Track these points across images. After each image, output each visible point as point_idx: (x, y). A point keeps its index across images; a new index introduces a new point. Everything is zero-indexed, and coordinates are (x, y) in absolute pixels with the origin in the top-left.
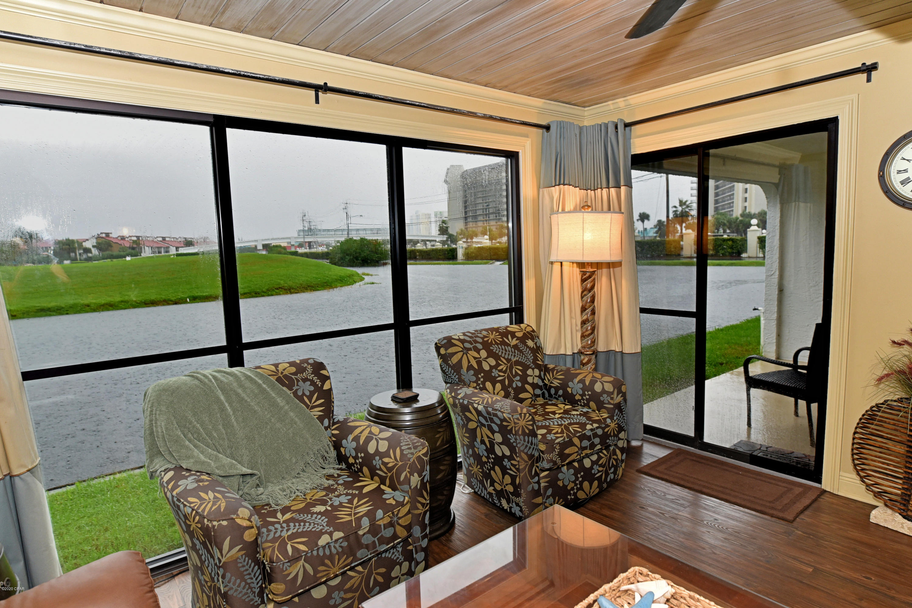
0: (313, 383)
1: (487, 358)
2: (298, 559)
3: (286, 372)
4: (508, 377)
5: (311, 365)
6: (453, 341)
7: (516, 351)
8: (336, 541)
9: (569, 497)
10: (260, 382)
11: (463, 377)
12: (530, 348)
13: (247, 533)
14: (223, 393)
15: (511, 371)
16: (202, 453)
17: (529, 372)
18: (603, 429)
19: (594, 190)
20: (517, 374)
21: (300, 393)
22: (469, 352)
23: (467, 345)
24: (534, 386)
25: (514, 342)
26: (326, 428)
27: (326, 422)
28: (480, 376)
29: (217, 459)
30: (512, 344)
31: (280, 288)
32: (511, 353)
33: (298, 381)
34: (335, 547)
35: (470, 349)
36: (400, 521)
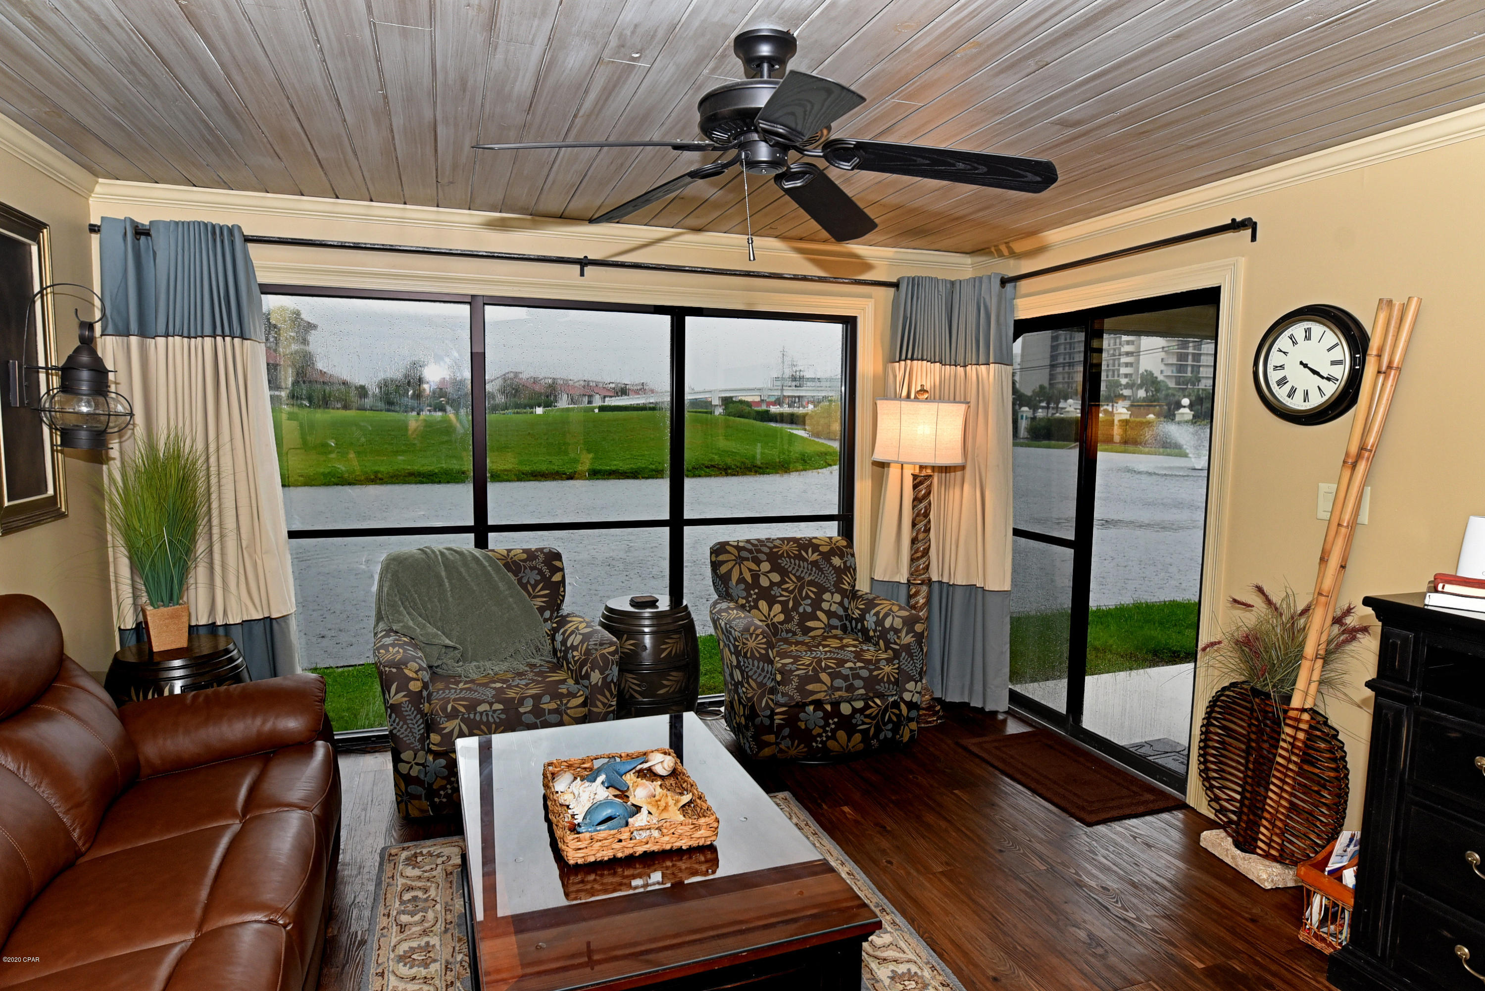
0: (540, 572)
1: (769, 572)
2: (456, 717)
3: (515, 558)
4: (795, 598)
5: (545, 554)
6: (727, 547)
7: (814, 569)
8: (495, 711)
9: (814, 744)
10: (486, 564)
11: (731, 591)
12: (834, 567)
13: (412, 683)
14: (446, 570)
15: (800, 593)
16: (413, 620)
17: (827, 596)
18: (871, 671)
19: (965, 366)
20: (808, 597)
21: (524, 581)
22: (745, 563)
23: (744, 554)
24: (830, 614)
25: (815, 557)
26: (546, 620)
27: (547, 614)
28: (752, 592)
29: (423, 627)
30: (810, 560)
31: (713, 466)
32: (805, 570)
33: (525, 568)
34: (492, 716)
35: (747, 559)
36: (568, 711)
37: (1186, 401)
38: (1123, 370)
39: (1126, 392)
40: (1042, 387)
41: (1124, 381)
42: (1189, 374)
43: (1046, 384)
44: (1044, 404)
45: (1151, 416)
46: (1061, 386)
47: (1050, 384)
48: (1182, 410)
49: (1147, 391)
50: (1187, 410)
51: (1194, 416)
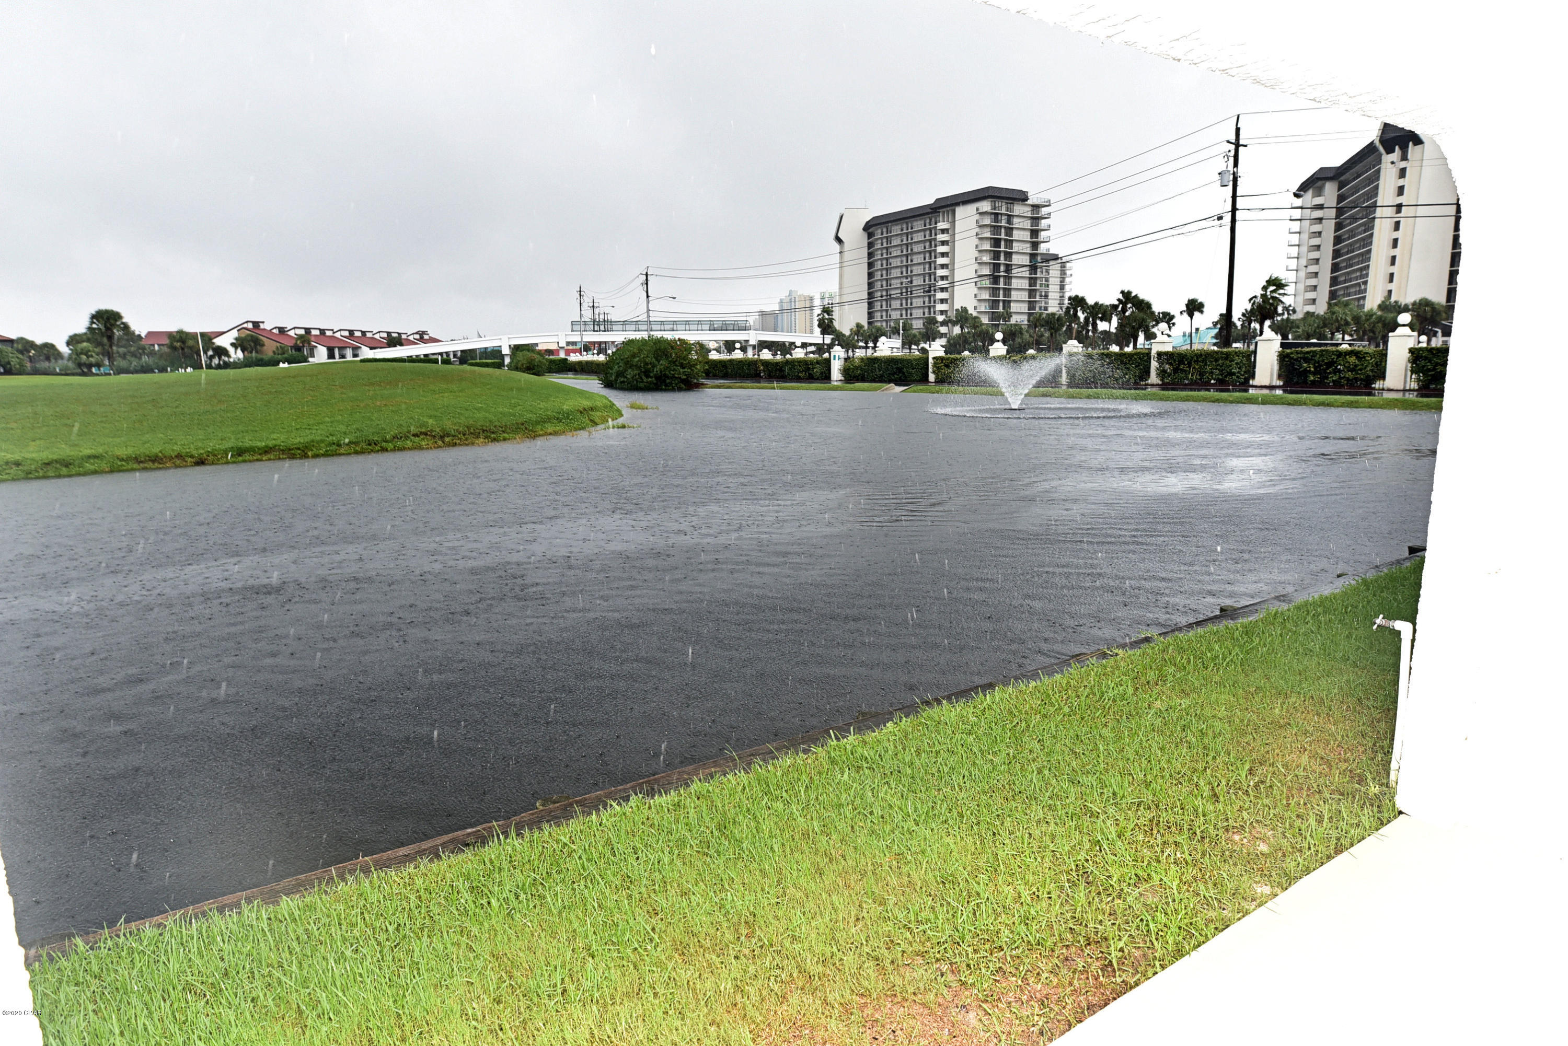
37: (999, 336)
38: (940, 307)
39: (943, 330)
40: (859, 326)
41: (940, 318)
42: (1001, 309)
43: (865, 323)
44: (861, 344)
45: (966, 353)
46: (879, 324)
47: (869, 323)
48: (996, 345)
49: (962, 328)
50: (1000, 345)
51: (1007, 350)
